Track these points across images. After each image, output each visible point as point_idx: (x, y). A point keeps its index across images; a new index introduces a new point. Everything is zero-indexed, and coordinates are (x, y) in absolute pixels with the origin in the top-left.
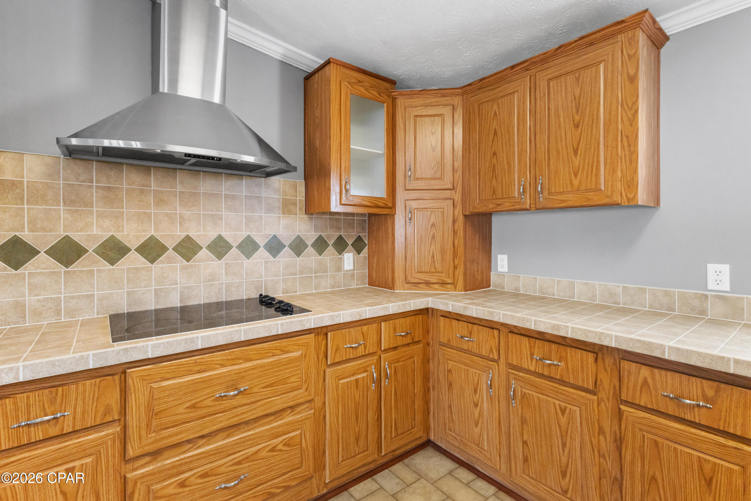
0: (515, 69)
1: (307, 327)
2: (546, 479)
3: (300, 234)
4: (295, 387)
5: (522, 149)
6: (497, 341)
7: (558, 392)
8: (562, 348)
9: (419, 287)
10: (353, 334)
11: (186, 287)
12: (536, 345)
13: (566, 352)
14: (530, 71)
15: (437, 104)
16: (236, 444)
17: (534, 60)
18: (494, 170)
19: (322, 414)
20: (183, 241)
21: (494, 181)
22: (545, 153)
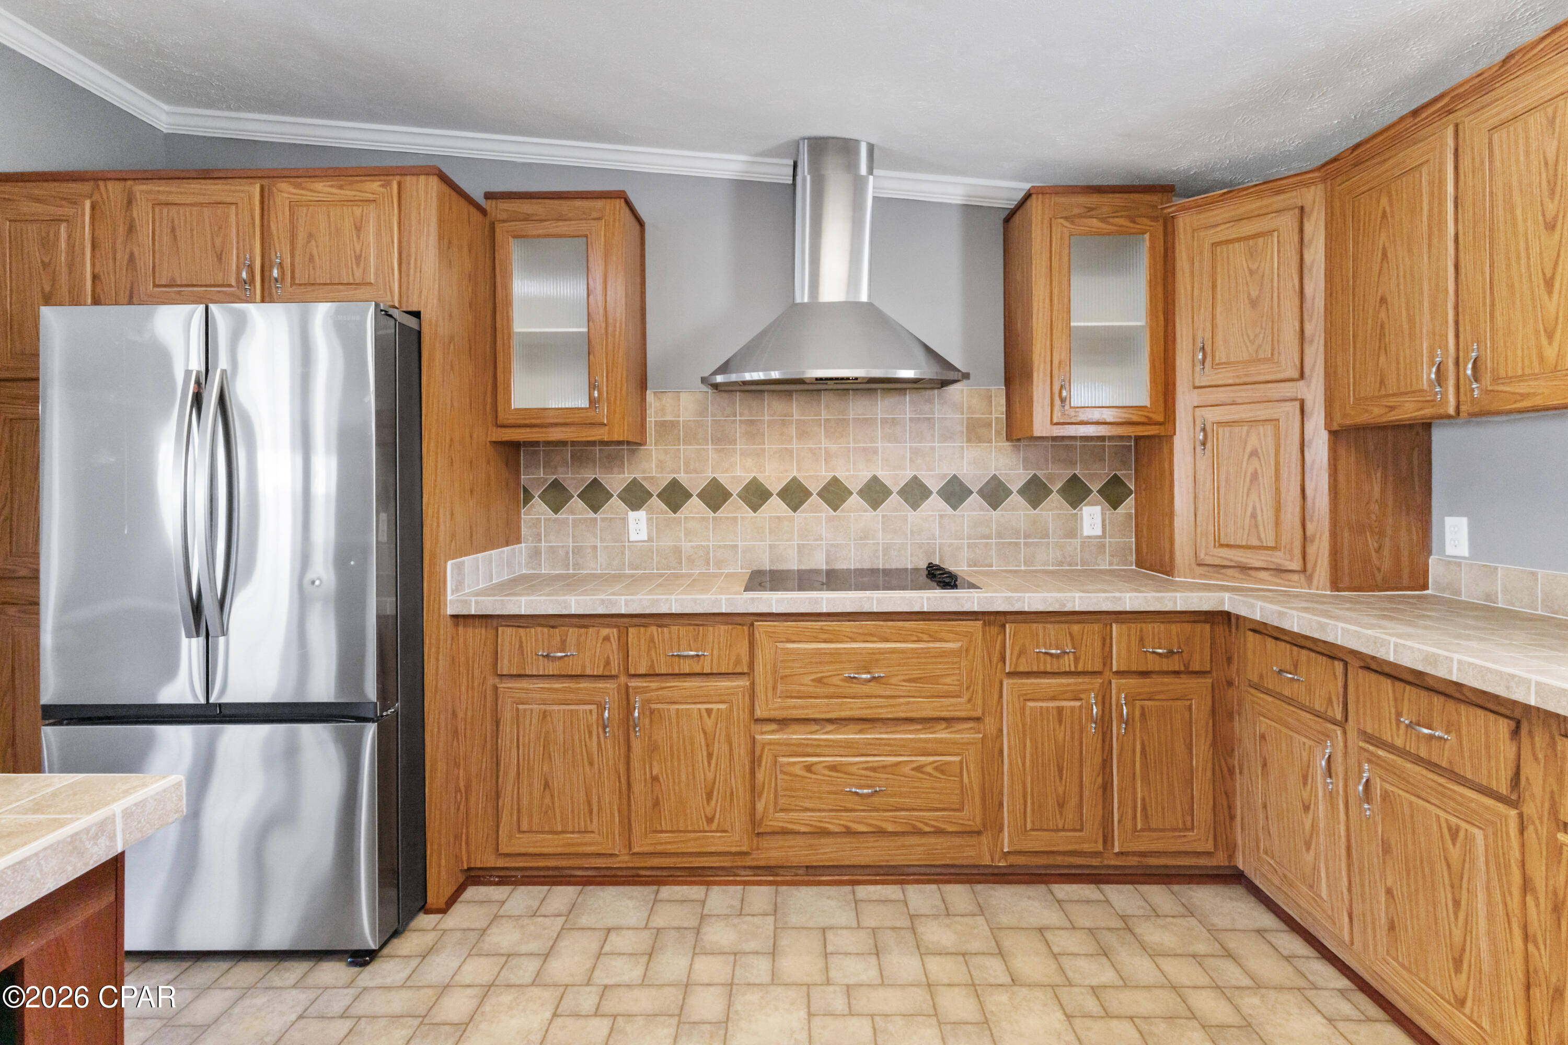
0: (1424, 116)
1: (967, 608)
2: (1427, 970)
3: (997, 473)
4: (951, 692)
5: (1437, 285)
6: (1340, 684)
7: (1443, 795)
8: (1451, 706)
9: (1226, 575)
10: (1052, 633)
11: (832, 545)
12: (1406, 695)
13: (1459, 714)
14: (1454, 114)
15: (1265, 211)
16: (869, 743)
17: (1461, 90)
18: (1382, 335)
19: (997, 745)
20: (829, 484)
21: (1382, 359)
22: (1484, 292)
